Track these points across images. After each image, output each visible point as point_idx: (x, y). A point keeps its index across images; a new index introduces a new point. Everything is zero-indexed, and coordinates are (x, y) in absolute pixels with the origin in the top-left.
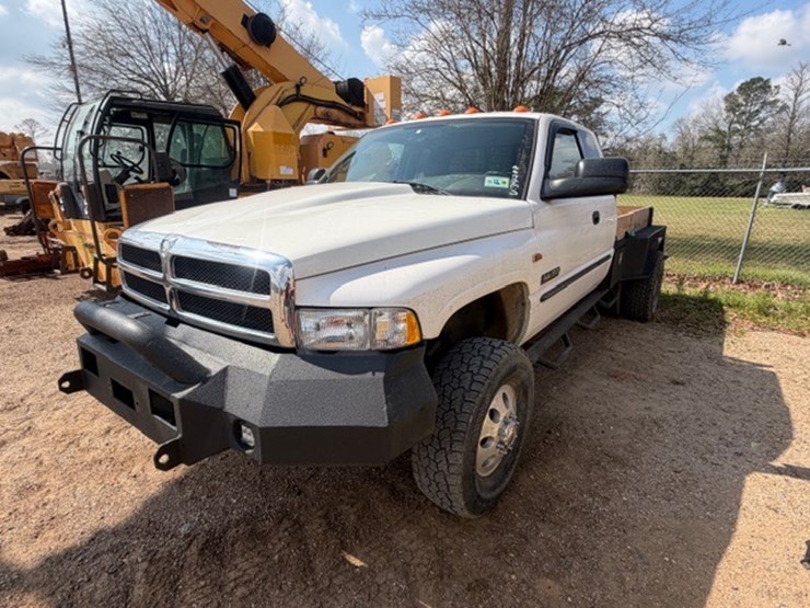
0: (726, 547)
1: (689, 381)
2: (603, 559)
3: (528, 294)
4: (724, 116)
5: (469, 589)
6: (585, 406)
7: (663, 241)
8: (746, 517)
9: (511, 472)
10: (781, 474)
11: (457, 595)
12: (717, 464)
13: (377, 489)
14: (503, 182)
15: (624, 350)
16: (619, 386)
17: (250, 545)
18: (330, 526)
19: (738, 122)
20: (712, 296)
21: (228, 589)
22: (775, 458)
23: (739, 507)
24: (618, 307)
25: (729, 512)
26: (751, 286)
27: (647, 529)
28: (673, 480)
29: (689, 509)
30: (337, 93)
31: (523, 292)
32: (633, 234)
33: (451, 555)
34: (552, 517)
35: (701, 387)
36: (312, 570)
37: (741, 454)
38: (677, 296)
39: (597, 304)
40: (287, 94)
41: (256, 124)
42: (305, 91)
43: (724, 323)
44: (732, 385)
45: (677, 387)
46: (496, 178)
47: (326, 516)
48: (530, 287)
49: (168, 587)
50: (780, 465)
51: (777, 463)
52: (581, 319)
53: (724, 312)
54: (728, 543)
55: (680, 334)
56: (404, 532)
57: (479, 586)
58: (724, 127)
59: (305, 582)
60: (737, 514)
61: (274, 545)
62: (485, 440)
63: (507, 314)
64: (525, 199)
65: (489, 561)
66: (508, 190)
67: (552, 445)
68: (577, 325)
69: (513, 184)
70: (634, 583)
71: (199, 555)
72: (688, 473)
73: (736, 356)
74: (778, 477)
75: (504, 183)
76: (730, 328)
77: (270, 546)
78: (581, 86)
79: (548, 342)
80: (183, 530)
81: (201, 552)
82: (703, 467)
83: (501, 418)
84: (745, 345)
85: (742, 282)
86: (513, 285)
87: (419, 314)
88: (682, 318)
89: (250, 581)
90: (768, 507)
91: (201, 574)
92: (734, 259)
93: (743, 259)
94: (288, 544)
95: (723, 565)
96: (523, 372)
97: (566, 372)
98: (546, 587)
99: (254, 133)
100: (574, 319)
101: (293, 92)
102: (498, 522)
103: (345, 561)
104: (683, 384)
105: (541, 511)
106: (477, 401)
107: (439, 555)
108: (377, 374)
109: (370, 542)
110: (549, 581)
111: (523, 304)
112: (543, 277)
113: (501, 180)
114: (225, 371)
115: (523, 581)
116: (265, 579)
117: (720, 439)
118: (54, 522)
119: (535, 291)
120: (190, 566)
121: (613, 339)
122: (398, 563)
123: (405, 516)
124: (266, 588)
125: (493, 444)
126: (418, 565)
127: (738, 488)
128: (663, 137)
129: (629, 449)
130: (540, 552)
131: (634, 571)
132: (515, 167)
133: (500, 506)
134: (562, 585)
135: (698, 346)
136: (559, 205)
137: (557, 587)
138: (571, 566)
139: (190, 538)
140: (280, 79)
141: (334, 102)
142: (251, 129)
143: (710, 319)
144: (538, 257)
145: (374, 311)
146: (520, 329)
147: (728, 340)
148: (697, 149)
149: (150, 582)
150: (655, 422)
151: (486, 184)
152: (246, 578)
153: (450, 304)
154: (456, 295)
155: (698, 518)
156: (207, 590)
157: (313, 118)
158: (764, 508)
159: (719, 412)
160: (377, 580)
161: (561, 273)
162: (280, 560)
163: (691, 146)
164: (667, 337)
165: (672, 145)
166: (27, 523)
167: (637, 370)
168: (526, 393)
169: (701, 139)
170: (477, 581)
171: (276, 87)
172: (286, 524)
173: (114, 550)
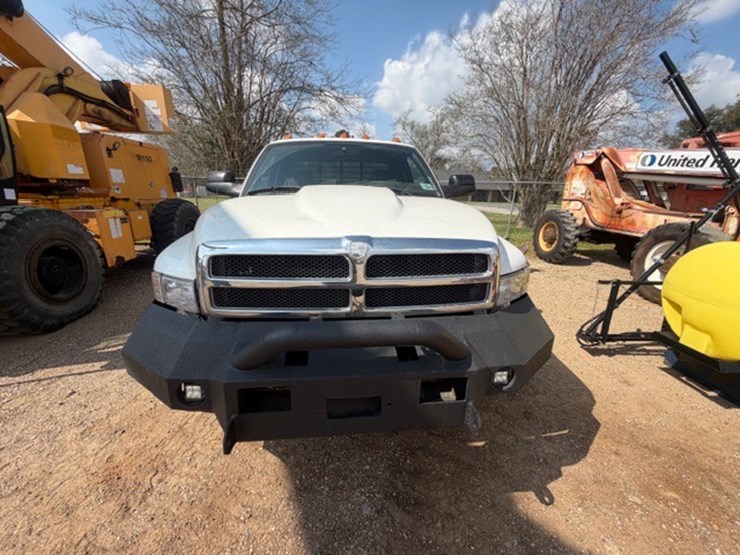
30: (103, 90)
41: (16, 110)
42: (69, 83)
46: (425, 184)
66: (435, 192)
75: (431, 187)
101: (55, 81)
113: (428, 185)
132: (429, 177)
140: (33, 63)
141: (102, 101)
142: (13, 116)
151: (423, 188)
157: (82, 116)
171: (31, 71)
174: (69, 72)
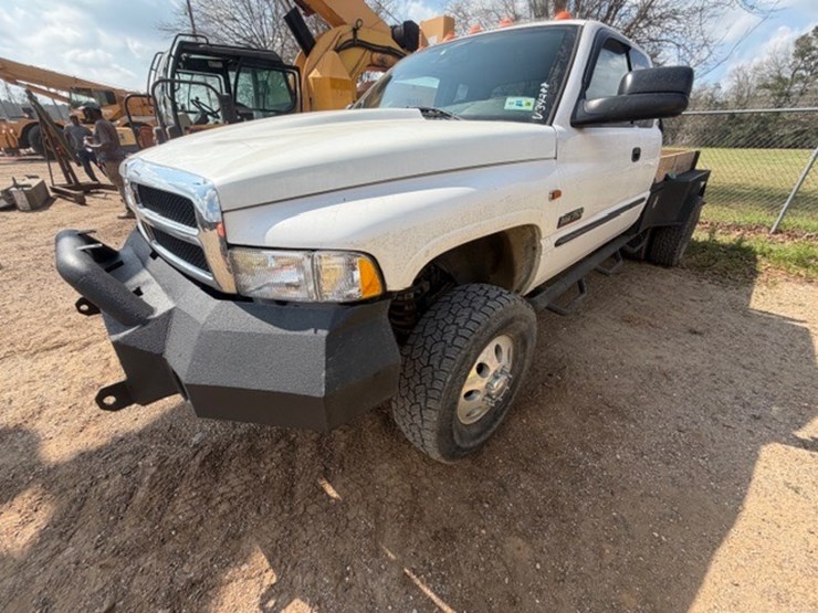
0: (729, 529)
1: (708, 331)
2: (583, 524)
3: (540, 238)
4: (790, 63)
5: (435, 538)
6: (593, 349)
7: (705, 186)
8: (758, 493)
9: (501, 419)
10: (806, 448)
11: (421, 543)
12: (729, 427)
13: (371, 419)
14: (526, 104)
15: (643, 296)
16: (631, 331)
17: (245, 463)
18: (320, 452)
19: (805, 68)
20: (746, 244)
21: (214, 503)
22: (800, 426)
23: (750, 480)
24: (643, 252)
25: (738, 485)
26: (789, 236)
27: (639, 493)
28: (676, 442)
29: (690, 476)
30: (393, 37)
31: (535, 235)
32: (674, 177)
33: (425, 498)
34: (537, 467)
35: (721, 339)
36: (292, 495)
37: (759, 418)
38: (708, 242)
39: (621, 250)
40: (345, 39)
41: (315, 70)
42: (362, 36)
43: (755, 273)
44: (758, 339)
45: (694, 336)
46: (519, 99)
47: (318, 441)
48: (542, 229)
49: (165, 493)
50: (806, 437)
51: (802, 434)
52: (602, 264)
53: (756, 261)
54: (730, 524)
55: (705, 282)
56: (386, 465)
57: (446, 536)
58: (787, 74)
59: (282, 507)
60: (747, 488)
61: (265, 464)
62: (469, 394)
63: (515, 258)
64: (551, 125)
65: (463, 510)
66: (532, 113)
67: (551, 388)
68: (595, 270)
69: (539, 106)
70: (613, 556)
71: (200, 466)
72: (694, 434)
73: (764, 309)
74: (802, 451)
75: (529, 104)
76: (760, 277)
77: (262, 466)
78: (641, 25)
79: (561, 288)
80: (195, 440)
81: (203, 464)
82: (713, 429)
83: (491, 373)
84: (776, 296)
85: (781, 232)
86: (523, 227)
87: (379, 261)
88: (709, 266)
89: (235, 498)
90: (787, 484)
91: (195, 486)
92: (778, 207)
93: (787, 208)
94: (278, 466)
95: (723, 552)
96: (523, 324)
97: (579, 314)
98: (516, 547)
99: (314, 79)
100: (594, 263)
101: (350, 36)
102: (479, 466)
103: (323, 491)
104: (701, 334)
105: (526, 460)
106: (459, 358)
107: (413, 495)
108: (319, 331)
109: (352, 472)
110: (520, 540)
111: (534, 249)
112: (560, 219)
113: (524, 100)
114: (170, 313)
115: (493, 537)
116: (248, 498)
117: (736, 398)
118: (99, 419)
119: (549, 234)
120: (189, 477)
121: (633, 283)
122: (372, 498)
123: (391, 449)
124: (247, 507)
125: (478, 397)
126: (390, 504)
127: (752, 458)
128: (718, 86)
129: (632, 400)
130: (516, 505)
131: (615, 543)
132: (545, 85)
133: (486, 449)
134: (533, 547)
135: (722, 295)
136: (593, 134)
137: (528, 549)
138: (546, 528)
139: (198, 447)
140: (339, 22)
141: (389, 48)
142: (311, 75)
143: (740, 268)
144: (555, 195)
145: (316, 254)
146: (528, 275)
147: (757, 290)
148: (751, 98)
149: (152, 488)
150: (665, 375)
151: (507, 107)
152: (233, 494)
153: (426, 247)
154: (435, 237)
155: (699, 487)
156: (196, 502)
157: (369, 65)
158: (781, 486)
159: (739, 369)
160: (348, 514)
161: (584, 215)
162: (267, 481)
163: (745, 95)
164: (690, 283)
165: (725, 94)
166: (78, 417)
167: (653, 316)
168: (525, 343)
169: (759, 87)
170: (445, 530)
171: (334, 31)
172: (282, 444)
173: (134, 452)
174: (359, 23)
